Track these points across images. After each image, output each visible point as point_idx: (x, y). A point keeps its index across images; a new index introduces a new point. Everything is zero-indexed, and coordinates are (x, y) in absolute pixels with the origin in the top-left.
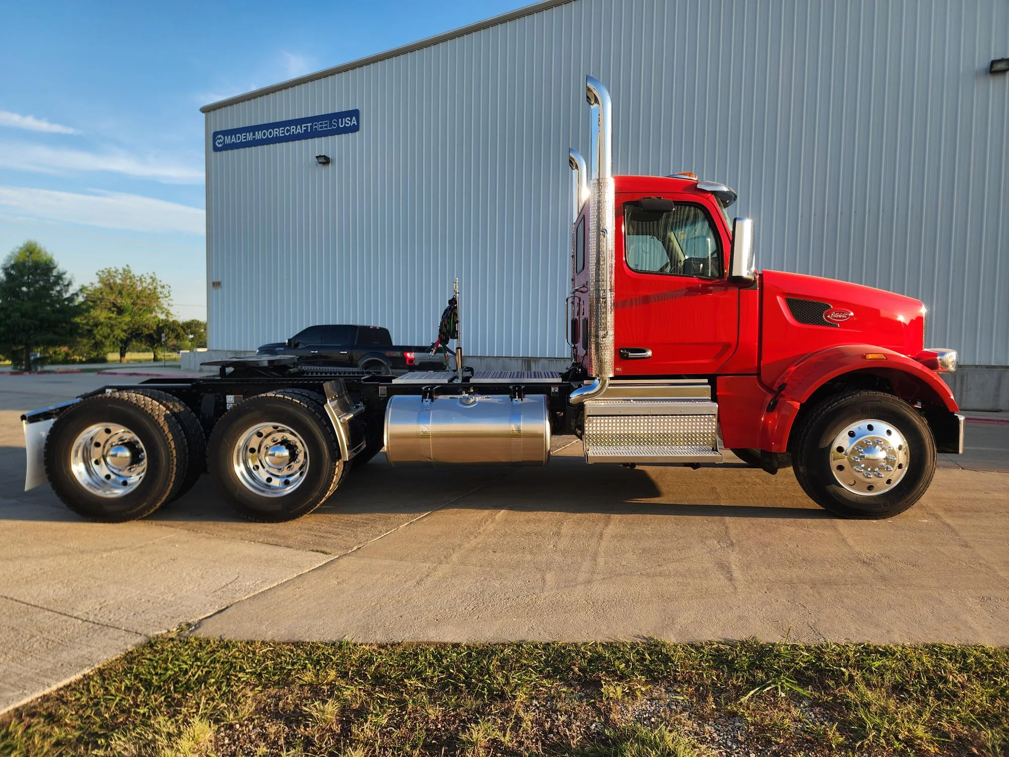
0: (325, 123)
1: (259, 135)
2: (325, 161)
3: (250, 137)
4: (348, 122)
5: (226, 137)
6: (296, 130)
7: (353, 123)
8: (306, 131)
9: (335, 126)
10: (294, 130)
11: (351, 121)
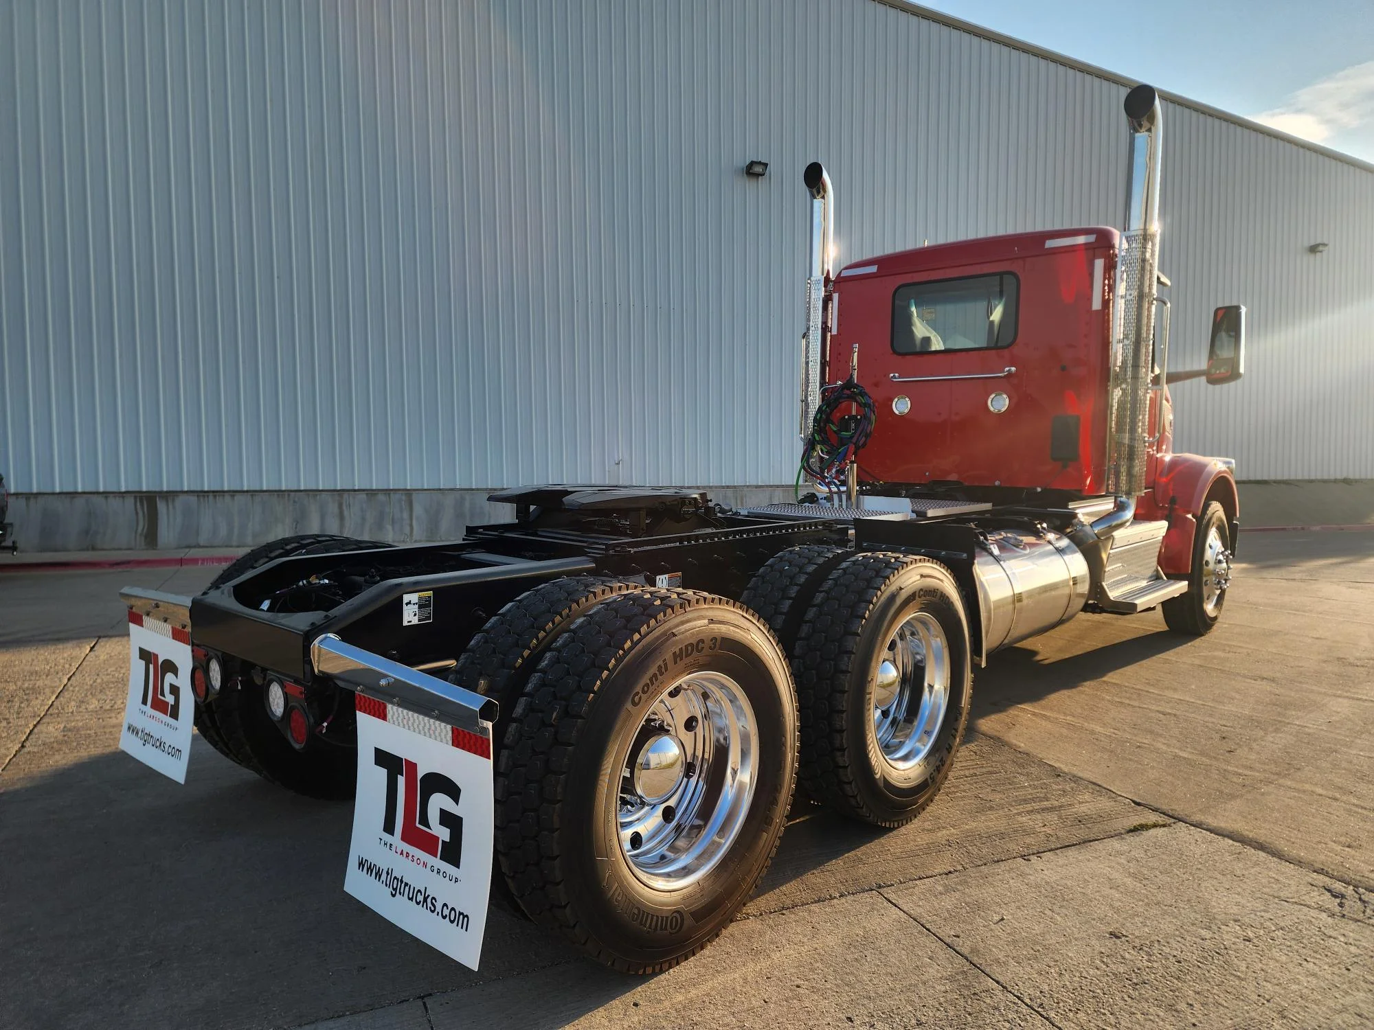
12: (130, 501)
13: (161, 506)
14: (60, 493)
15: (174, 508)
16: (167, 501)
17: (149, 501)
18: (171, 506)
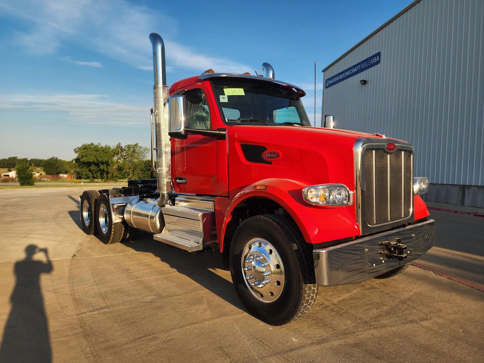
0: (366, 63)
1: (341, 77)
2: (364, 82)
3: (338, 78)
4: (375, 60)
5: (330, 81)
6: (354, 70)
7: (377, 59)
8: (358, 69)
9: (369, 63)
10: (354, 71)
11: (376, 59)
12: (458, 188)
13: (466, 191)
14: (440, 184)
15: (470, 191)
16: (468, 189)
17: (463, 188)
18: (469, 190)
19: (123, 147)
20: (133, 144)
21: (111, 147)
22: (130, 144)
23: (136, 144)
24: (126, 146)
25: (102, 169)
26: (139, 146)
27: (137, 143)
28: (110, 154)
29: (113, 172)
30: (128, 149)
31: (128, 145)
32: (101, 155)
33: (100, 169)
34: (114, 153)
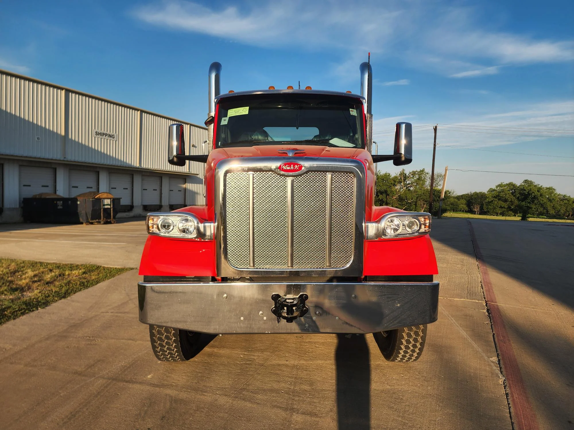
19: (407, 174)
20: (419, 170)
21: (391, 175)
22: (415, 170)
23: (422, 169)
24: (411, 173)
25: (381, 199)
26: (425, 172)
27: (424, 169)
28: (390, 183)
29: (393, 202)
30: (412, 176)
31: (413, 172)
32: (380, 184)
33: (379, 199)
34: (395, 181)
